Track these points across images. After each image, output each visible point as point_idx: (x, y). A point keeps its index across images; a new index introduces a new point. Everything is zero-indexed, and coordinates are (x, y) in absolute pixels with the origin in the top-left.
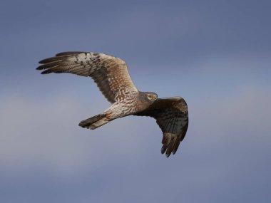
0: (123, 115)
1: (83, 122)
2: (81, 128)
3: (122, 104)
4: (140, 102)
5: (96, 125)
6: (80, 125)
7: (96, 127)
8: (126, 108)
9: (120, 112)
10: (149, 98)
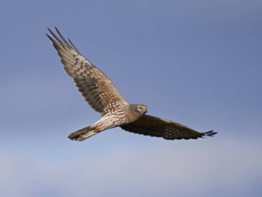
0: (113, 126)
1: (72, 134)
2: (70, 140)
3: (113, 116)
4: (131, 114)
5: (84, 136)
6: (69, 137)
7: (84, 139)
8: (117, 120)
9: (111, 123)
10: (139, 110)
